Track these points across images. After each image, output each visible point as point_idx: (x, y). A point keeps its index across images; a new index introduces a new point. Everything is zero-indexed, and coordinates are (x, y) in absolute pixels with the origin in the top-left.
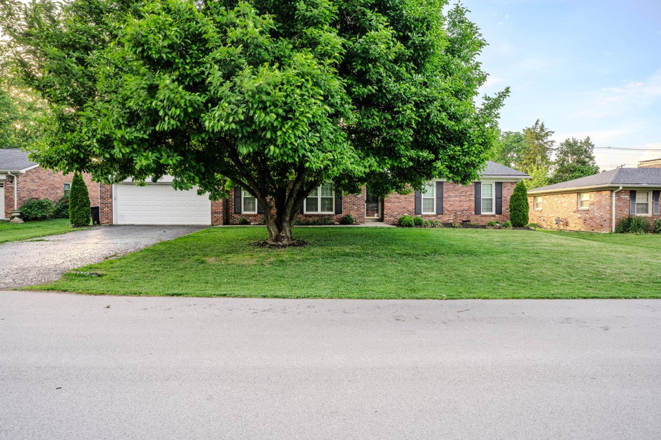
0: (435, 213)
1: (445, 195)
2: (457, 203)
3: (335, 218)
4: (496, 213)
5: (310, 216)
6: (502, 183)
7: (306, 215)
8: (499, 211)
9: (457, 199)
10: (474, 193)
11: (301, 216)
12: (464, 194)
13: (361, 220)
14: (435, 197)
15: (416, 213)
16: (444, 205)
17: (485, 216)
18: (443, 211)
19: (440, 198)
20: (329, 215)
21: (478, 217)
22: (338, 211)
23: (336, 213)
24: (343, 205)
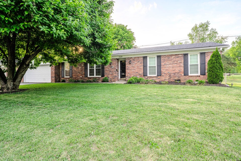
0: (156, 75)
1: (162, 64)
2: (171, 69)
3: (101, 79)
4: (201, 75)
5: (90, 78)
6: (205, 53)
7: (89, 78)
8: (203, 73)
9: (171, 66)
10: (183, 61)
11: (86, 78)
12: (175, 62)
13: (114, 80)
14: (156, 65)
15: (144, 76)
16: (162, 70)
17: (191, 76)
18: (161, 74)
19: (159, 66)
20: (98, 77)
21: (186, 77)
22: (103, 76)
23: (102, 77)
24: (105, 72)
